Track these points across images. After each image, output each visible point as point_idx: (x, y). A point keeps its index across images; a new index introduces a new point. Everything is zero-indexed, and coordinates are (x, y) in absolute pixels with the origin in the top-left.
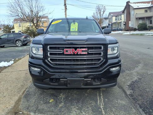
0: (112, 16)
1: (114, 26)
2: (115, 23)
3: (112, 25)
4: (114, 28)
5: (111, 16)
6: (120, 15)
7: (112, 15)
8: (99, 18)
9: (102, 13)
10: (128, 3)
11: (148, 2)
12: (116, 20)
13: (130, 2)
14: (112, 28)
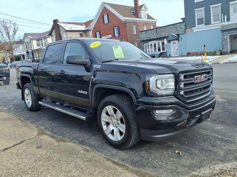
0: (31, 39)
1: (36, 55)
2: (37, 50)
3: (33, 54)
4: (38, 58)
5: (28, 39)
6: (44, 39)
7: (30, 37)
8: (8, 41)
9: (11, 33)
10: (55, 21)
11: (81, 24)
12: (38, 45)
13: (59, 21)
14: (33, 58)
